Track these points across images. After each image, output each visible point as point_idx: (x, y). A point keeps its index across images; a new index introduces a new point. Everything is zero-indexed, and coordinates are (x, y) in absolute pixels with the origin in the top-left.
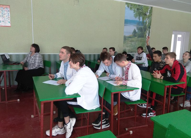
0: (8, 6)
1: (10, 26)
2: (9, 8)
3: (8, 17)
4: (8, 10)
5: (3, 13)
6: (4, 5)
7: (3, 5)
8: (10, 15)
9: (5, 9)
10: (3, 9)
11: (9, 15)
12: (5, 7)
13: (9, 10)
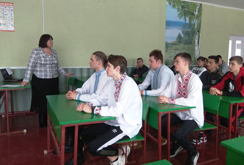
0: (11, 4)
4: (11, 9)
6: (6, 3)
11: (12, 16)
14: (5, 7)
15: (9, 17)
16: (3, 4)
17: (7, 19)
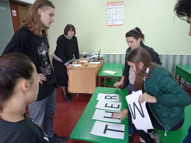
0: (122, 3)
1: (122, 24)
2: (122, 5)
3: (121, 15)
4: (122, 7)
5: (117, 11)
6: (118, 2)
8: (123, 12)
9: (118, 7)
10: (117, 6)
12: (119, 4)
16: (116, 3)
17: (118, 15)
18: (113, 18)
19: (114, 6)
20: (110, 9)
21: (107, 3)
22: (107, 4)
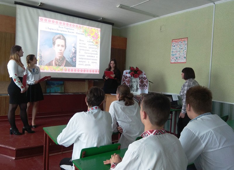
0: (186, 39)
1: (185, 62)
2: (187, 41)
5: (181, 48)
6: (183, 39)
7: (181, 39)
11: (185, 49)
12: (183, 41)
13: (186, 43)
14: (182, 43)
15: (184, 51)
16: (180, 40)
17: (182, 52)
18: (177, 56)
19: (178, 43)
20: (174, 46)
21: (172, 40)
22: (172, 42)
